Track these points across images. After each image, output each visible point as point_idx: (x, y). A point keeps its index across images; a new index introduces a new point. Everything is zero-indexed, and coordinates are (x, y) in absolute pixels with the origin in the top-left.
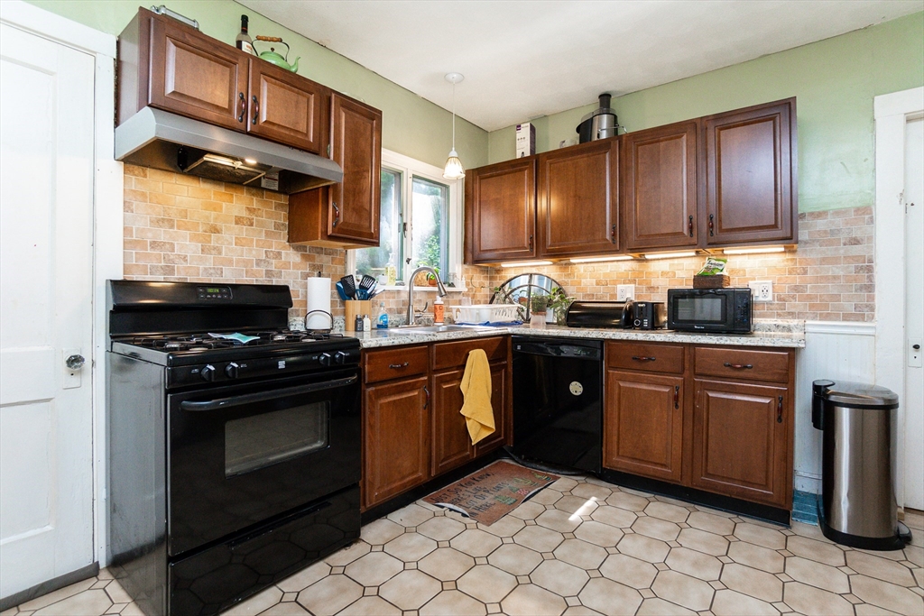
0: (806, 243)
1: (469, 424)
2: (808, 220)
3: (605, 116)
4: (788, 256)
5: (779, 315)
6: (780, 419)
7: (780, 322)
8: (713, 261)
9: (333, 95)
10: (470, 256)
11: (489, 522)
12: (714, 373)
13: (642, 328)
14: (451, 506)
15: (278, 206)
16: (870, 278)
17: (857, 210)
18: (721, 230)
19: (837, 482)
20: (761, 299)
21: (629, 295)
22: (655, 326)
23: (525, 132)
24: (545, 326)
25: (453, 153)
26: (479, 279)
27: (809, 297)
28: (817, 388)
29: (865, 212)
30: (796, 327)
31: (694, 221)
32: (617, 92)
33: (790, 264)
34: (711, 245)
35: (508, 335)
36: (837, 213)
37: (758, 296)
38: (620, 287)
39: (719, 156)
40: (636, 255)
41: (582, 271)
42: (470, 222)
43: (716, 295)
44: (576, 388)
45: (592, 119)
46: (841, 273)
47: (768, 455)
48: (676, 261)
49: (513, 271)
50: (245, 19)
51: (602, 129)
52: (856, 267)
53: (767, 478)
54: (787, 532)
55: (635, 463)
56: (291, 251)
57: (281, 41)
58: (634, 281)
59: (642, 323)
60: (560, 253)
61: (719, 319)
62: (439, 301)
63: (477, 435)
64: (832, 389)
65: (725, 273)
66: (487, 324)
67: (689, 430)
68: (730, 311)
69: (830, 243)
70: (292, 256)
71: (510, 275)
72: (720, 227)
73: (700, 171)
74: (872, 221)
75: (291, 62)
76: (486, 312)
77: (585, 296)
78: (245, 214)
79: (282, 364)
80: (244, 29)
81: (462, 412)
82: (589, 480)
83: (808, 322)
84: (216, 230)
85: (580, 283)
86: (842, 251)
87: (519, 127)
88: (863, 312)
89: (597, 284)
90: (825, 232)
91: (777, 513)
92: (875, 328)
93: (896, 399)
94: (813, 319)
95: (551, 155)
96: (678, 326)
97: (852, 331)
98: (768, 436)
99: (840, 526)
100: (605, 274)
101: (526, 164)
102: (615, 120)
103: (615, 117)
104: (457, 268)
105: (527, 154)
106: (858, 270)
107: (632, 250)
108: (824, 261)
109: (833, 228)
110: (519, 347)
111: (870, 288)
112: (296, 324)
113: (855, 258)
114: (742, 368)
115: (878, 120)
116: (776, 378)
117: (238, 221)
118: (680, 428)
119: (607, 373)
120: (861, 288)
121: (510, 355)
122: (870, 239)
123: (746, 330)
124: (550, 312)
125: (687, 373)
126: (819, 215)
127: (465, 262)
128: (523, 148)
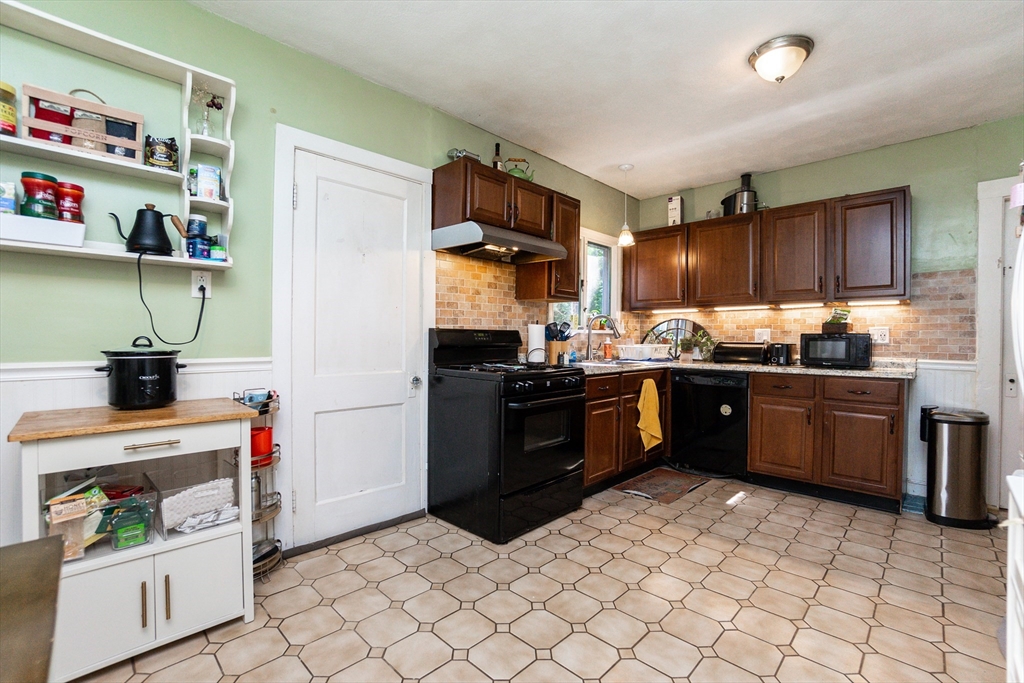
0: (918, 297)
1: (643, 434)
2: (920, 279)
3: (746, 193)
4: (903, 308)
5: (895, 355)
6: (892, 432)
7: (895, 360)
8: (839, 312)
9: (555, 195)
10: (627, 305)
11: (668, 502)
12: (840, 397)
13: (779, 364)
14: (636, 492)
15: (510, 273)
16: (973, 326)
17: (963, 272)
18: (846, 288)
19: (938, 479)
20: (879, 341)
21: (765, 338)
22: (789, 362)
23: (676, 203)
24: (691, 361)
25: (626, 227)
26: (634, 323)
27: (920, 341)
28: (924, 410)
29: (969, 273)
30: (909, 364)
31: (823, 280)
32: (755, 173)
33: (905, 315)
34: (837, 299)
35: (668, 368)
36: (946, 274)
37: (876, 338)
38: (757, 331)
39: (845, 230)
40: (773, 306)
41: (724, 317)
42: (627, 276)
43: (842, 339)
44: (726, 410)
45: (735, 195)
46: (948, 322)
47: (882, 458)
48: (806, 311)
49: (662, 317)
50: (498, 146)
51: (743, 205)
52: (961, 318)
53: (881, 476)
54: (897, 517)
55: (775, 467)
56: (517, 305)
57: (524, 161)
58: (770, 327)
59: (779, 360)
60: (706, 304)
61: (843, 357)
62: (608, 341)
63: (649, 444)
64: (934, 411)
65: (849, 321)
66: (649, 360)
67: (819, 441)
68: (853, 351)
69: (939, 298)
70: (518, 308)
71: (659, 320)
72: (845, 286)
73: (829, 242)
74: (974, 281)
75: (529, 173)
76: (647, 349)
77: (727, 337)
78: (492, 280)
79: (548, 383)
80: (497, 154)
81: (638, 425)
82: (735, 481)
83: (919, 361)
84: (478, 293)
85: (722, 327)
86: (949, 304)
87: (670, 199)
88: (967, 353)
89: (738, 328)
90: (935, 289)
91: (889, 501)
92: (975, 365)
93: (987, 418)
94: (923, 358)
95: (701, 224)
96: (808, 362)
97: (956, 368)
98: (883, 445)
99: (940, 512)
100: (745, 321)
101: (678, 231)
102: (754, 197)
103: (755, 193)
104: (617, 314)
105: (678, 222)
106: (963, 319)
107: (770, 303)
108: (933, 312)
109: (942, 286)
110: (677, 378)
111: (972, 334)
112: (522, 358)
113: (959, 310)
114: (861, 393)
115: (980, 202)
116: (890, 401)
117: (490, 285)
118: (811, 440)
119: (752, 399)
120: (965, 334)
121: (669, 384)
122: (973, 295)
123: (866, 366)
124: (697, 350)
125: (817, 398)
126: (931, 275)
127: (623, 310)
128: (674, 217)
